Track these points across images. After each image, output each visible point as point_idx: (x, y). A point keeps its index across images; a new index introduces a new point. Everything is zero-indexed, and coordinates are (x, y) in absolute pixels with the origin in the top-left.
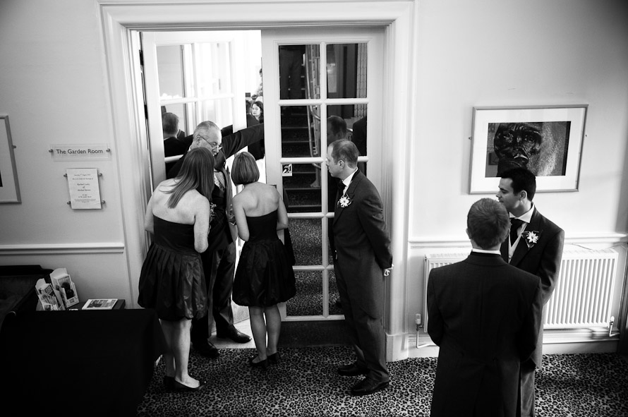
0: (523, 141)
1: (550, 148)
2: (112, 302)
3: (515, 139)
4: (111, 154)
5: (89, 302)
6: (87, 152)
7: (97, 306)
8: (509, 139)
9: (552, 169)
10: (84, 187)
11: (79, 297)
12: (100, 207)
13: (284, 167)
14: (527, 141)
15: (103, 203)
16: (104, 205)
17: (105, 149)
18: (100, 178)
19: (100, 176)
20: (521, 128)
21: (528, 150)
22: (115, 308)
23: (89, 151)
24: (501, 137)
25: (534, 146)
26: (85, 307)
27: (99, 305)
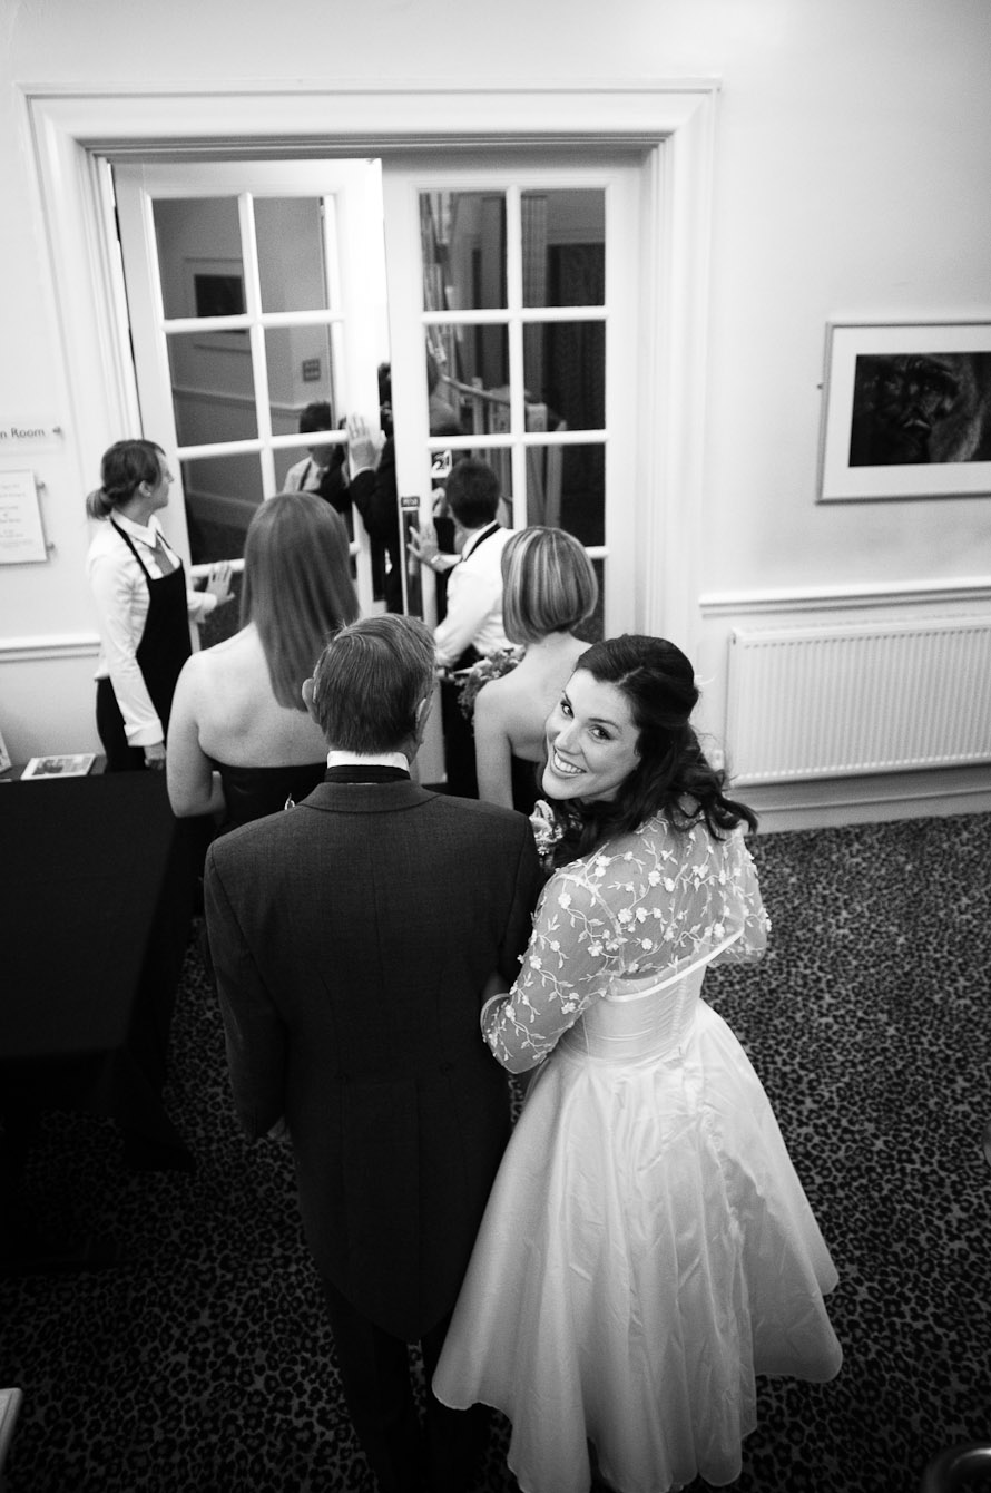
0: (921, 393)
1: (971, 405)
2: (85, 762)
3: (906, 388)
4: (63, 437)
5: (34, 764)
6: (9, 434)
7: (52, 770)
8: (894, 388)
9: (974, 447)
10: (5, 515)
11: (11, 755)
12: (43, 557)
13: (435, 457)
14: (929, 392)
15: (50, 548)
16: (51, 553)
17: (49, 429)
18: (42, 492)
19: (40, 487)
20: (917, 365)
21: (930, 410)
22: (93, 773)
23: (14, 432)
24: (881, 387)
25: (942, 402)
26: (28, 775)
27: (59, 769)
